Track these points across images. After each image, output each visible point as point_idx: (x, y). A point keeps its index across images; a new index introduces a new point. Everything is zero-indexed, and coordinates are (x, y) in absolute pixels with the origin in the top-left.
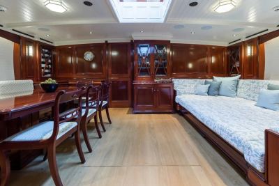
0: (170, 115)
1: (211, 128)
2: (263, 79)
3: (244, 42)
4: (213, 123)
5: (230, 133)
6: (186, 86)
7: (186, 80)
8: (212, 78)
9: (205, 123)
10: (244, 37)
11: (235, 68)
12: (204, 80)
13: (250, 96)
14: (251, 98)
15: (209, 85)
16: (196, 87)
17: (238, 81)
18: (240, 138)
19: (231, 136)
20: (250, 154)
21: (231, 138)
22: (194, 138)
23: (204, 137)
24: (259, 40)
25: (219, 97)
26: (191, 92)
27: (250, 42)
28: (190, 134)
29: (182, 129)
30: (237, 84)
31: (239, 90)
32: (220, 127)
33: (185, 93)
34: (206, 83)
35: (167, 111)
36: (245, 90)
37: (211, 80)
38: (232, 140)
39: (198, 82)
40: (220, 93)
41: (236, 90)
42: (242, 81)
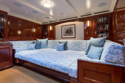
0: (10, 69)
1: (49, 67)
2: (55, 39)
3: (49, 24)
4: (50, 64)
5: (60, 66)
6: (21, 45)
7: (21, 42)
8: (36, 40)
9: (44, 66)
10: (49, 22)
11: (45, 35)
12: (32, 41)
13: (52, 47)
14: (53, 48)
15: (35, 44)
16: (28, 45)
17: (48, 41)
18: (65, 67)
19: (61, 68)
20: (72, 72)
21: (61, 69)
22: (35, 78)
23: (41, 74)
24: (54, 24)
25: (41, 49)
26: (25, 49)
27: (51, 24)
28: (31, 76)
29: (25, 75)
30: (48, 42)
31: (48, 45)
32: (54, 65)
33: (21, 50)
34: (33, 43)
35: (8, 66)
36: (51, 44)
37: (35, 41)
38: (62, 69)
39: (29, 42)
40: (41, 47)
41: (47, 45)
42: (49, 41)
